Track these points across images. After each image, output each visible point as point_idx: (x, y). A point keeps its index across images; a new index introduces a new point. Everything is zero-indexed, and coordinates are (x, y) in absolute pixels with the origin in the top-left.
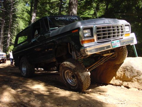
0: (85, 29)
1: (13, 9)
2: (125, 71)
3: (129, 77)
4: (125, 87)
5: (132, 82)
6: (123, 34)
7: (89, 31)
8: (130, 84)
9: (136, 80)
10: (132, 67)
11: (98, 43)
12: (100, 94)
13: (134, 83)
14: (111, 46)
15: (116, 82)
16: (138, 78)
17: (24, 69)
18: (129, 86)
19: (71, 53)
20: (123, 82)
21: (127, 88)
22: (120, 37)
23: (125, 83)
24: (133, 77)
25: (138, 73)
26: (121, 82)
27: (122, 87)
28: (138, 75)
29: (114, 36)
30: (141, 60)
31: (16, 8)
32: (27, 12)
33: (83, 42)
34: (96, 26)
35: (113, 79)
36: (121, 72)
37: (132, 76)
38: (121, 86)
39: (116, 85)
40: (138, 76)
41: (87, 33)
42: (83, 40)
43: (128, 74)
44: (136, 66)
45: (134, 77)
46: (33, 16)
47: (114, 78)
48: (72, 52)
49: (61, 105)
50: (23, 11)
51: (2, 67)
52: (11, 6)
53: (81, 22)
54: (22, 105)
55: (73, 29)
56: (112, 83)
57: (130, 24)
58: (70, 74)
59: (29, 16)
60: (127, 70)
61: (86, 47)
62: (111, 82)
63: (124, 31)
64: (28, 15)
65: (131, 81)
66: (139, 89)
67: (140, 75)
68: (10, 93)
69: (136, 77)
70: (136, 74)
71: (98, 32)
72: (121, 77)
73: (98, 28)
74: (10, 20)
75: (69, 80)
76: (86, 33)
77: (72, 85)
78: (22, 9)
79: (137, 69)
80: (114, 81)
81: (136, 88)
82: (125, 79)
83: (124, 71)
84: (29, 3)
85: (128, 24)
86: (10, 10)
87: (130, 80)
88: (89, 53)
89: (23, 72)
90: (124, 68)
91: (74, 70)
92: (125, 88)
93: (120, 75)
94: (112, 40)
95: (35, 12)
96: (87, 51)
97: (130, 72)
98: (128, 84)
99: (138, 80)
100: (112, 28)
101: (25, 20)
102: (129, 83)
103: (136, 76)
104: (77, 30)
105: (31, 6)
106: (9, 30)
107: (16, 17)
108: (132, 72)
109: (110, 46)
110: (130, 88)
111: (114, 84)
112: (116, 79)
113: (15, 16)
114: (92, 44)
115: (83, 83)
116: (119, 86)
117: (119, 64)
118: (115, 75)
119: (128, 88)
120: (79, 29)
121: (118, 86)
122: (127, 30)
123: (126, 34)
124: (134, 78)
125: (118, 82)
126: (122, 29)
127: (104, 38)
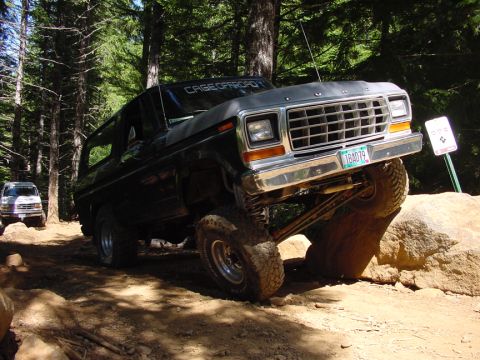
0: (251, 120)
1: (85, 55)
2: (403, 236)
3: (417, 256)
4: (407, 285)
5: (426, 269)
6: (384, 127)
7: (266, 123)
8: (420, 277)
9: (437, 263)
10: (423, 225)
11: (296, 156)
12: (317, 306)
13: (430, 273)
14: (338, 163)
15: (379, 273)
16: (442, 257)
17: (107, 243)
18: (418, 284)
19: (232, 187)
20: (400, 271)
21: (410, 291)
22: (374, 135)
23: (406, 275)
24: (427, 255)
25: (440, 241)
26: (394, 270)
27: (399, 285)
28: (440, 247)
29: (349, 134)
30: (452, 201)
31: (95, 52)
32: (132, 63)
33: (248, 156)
34: (287, 110)
35: (370, 264)
36: (393, 240)
37: (424, 250)
38: (393, 284)
39: (381, 282)
40: (442, 250)
41: (260, 131)
42: (249, 150)
43: (412, 247)
44: (435, 221)
45: (431, 253)
46: (150, 76)
47: (374, 259)
48: (234, 187)
49: (186, 335)
50: (120, 59)
51: (55, 241)
52: (79, 46)
53: (240, 101)
54: (79, 335)
55: (220, 121)
56: (370, 276)
57: (407, 95)
58: (227, 251)
59: (139, 75)
60: (410, 233)
61: (257, 171)
62: (367, 273)
63: (386, 117)
64: (136, 72)
65: (423, 268)
66: (445, 291)
67: (446, 249)
68: (48, 304)
69: (435, 255)
70: (435, 245)
71: (293, 125)
72: (393, 256)
73: (293, 115)
74: (79, 93)
75: (225, 267)
76: (257, 131)
77: (233, 282)
78: (114, 54)
79: (437, 231)
80: (373, 269)
81: (437, 288)
82: (404, 263)
83: (400, 238)
84: (134, 32)
85: (403, 92)
86: (79, 60)
87: (420, 266)
88: (267, 188)
89: (105, 252)
90: (401, 229)
91: (231, 236)
92: (408, 290)
93: (391, 250)
94: (344, 145)
95: (154, 63)
96: (260, 182)
97: (417, 238)
98: (414, 277)
99: (441, 262)
100: (341, 112)
101: (128, 89)
102: (417, 273)
103: (436, 251)
104: (230, 125)
105: (145, 43)
106: (78, 123)
107: (101, 81)
108: (424, 240)
109: (334, 163)
110: (418, 289)
111: (374, 277)
112: (381, 263)
113: (94, 79)
114: (278, 160)
115: (261, 275)
116: (388, 283)
117: (385, 216)
118: (376, 251)
119: (414, 288)
120: (234, 120)
121: (386, 286)
122: (396, 113)
123: (393, 125)
124: (431, 258)
125: (386, 271)
126: (378, 112)
127: (314, 141)
